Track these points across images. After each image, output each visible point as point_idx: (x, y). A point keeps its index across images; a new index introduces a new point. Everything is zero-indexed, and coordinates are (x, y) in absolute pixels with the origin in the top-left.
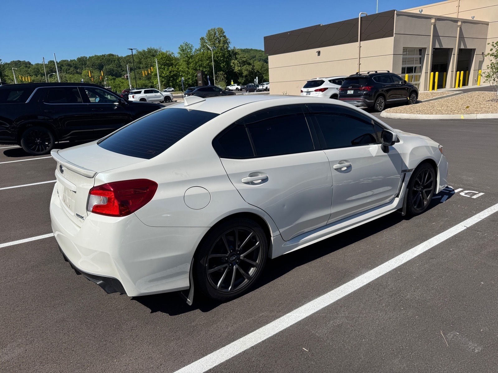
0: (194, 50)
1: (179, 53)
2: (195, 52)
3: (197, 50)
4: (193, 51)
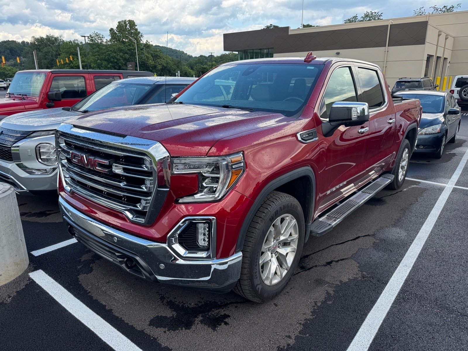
4: (104, 42)
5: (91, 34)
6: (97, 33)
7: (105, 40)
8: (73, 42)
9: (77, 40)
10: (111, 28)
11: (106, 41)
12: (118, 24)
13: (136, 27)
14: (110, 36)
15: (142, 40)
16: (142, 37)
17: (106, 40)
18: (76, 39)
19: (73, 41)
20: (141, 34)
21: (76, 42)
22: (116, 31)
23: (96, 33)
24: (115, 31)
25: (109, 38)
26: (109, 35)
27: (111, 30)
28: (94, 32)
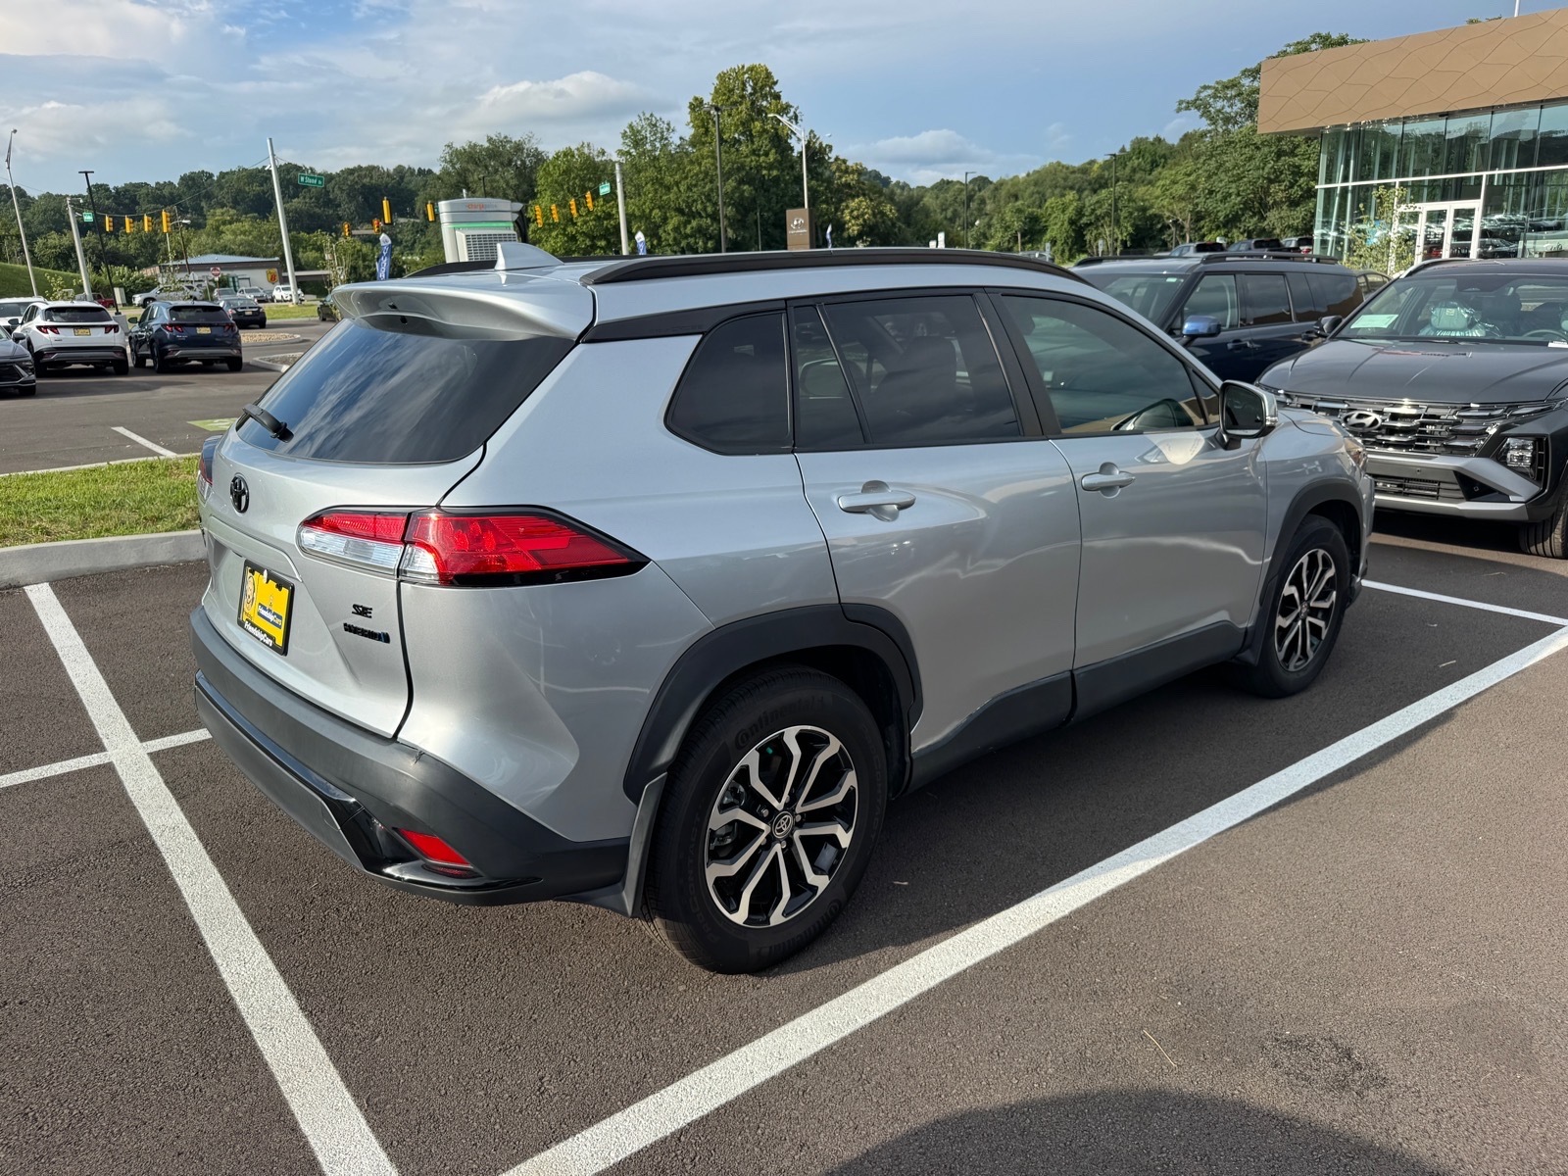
1: (624, 151)
2: (680, 147)
3: (683, 143)
4: (674, 145)
5: (634, 124)
6: (652, 115)
7: (675, 139)
8: (576, 152)
9: (588, 145)
10: (696, 99)
11: (678, 142)
12: (716, 82)
13: (777, 88)
14: (691, 124)
15: (795, 134)
16: (797, 123)
17: (681, 138)
18: (586, 144)
19: (578, 149)
20: (793, 110)
21: (586, 151)
22: (711, 106)
23: (648, 116)
24: (708, 107)
25: (688, 132)
26: (688, 124)
27: (696, 105)
28: (641, 115)
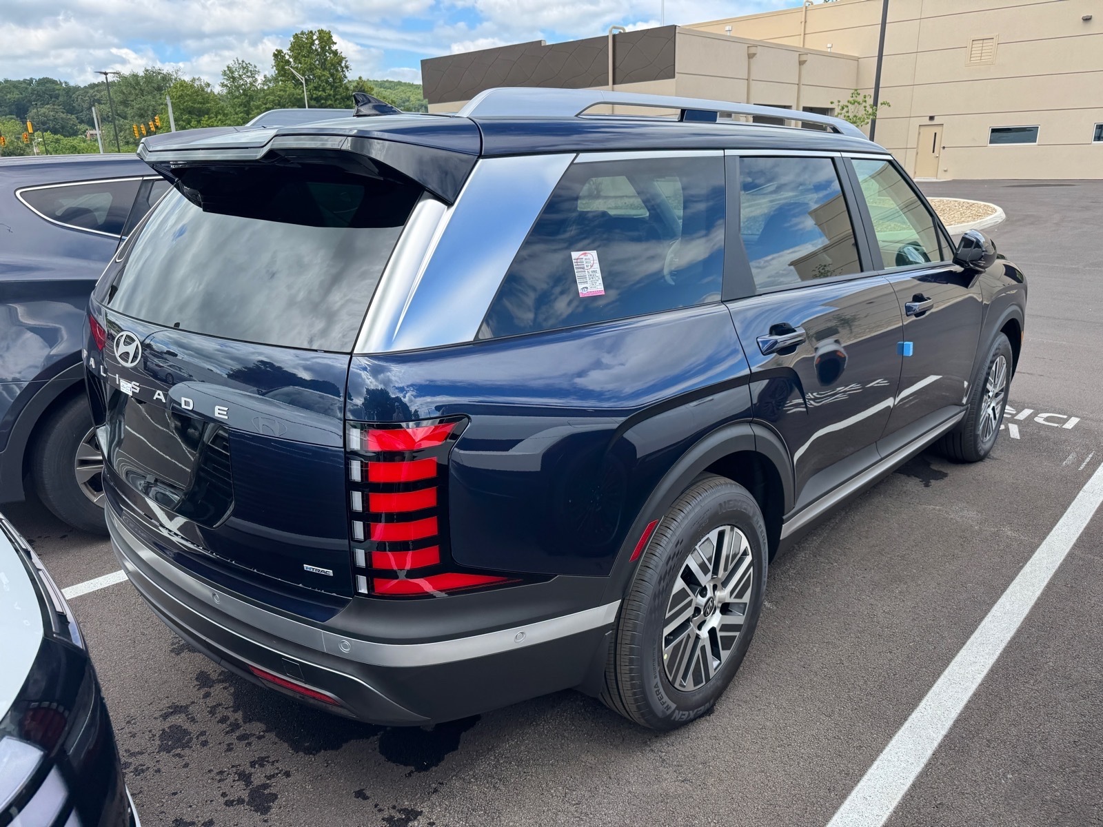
0: (260, 78)
1: (223, 85)
2: (264, 83)
3: (267, 80)
4: (259, 81)
5: (231, 66)
6: (243, 61)
8: (189, 84)
10: (277, 50)
11: (263, 80)
12: (292, 40)
14: (274, 67)
15: (346, 78)
16: (348, 71)
17: (264, 77)
19: (192, 80)
20: (345, 62)
21: (197, 83)
22: (290, 56)
23: (240, 62)
24: (287, 57)
25: (271, 73)
26: (272, 68)
27: (278, 55)
28: (236, 60)
